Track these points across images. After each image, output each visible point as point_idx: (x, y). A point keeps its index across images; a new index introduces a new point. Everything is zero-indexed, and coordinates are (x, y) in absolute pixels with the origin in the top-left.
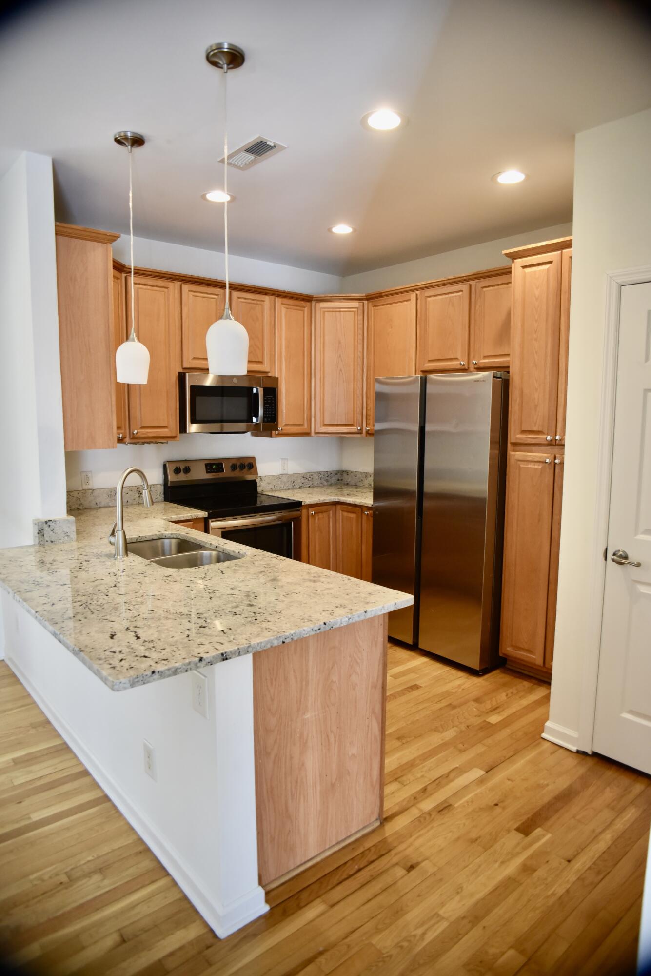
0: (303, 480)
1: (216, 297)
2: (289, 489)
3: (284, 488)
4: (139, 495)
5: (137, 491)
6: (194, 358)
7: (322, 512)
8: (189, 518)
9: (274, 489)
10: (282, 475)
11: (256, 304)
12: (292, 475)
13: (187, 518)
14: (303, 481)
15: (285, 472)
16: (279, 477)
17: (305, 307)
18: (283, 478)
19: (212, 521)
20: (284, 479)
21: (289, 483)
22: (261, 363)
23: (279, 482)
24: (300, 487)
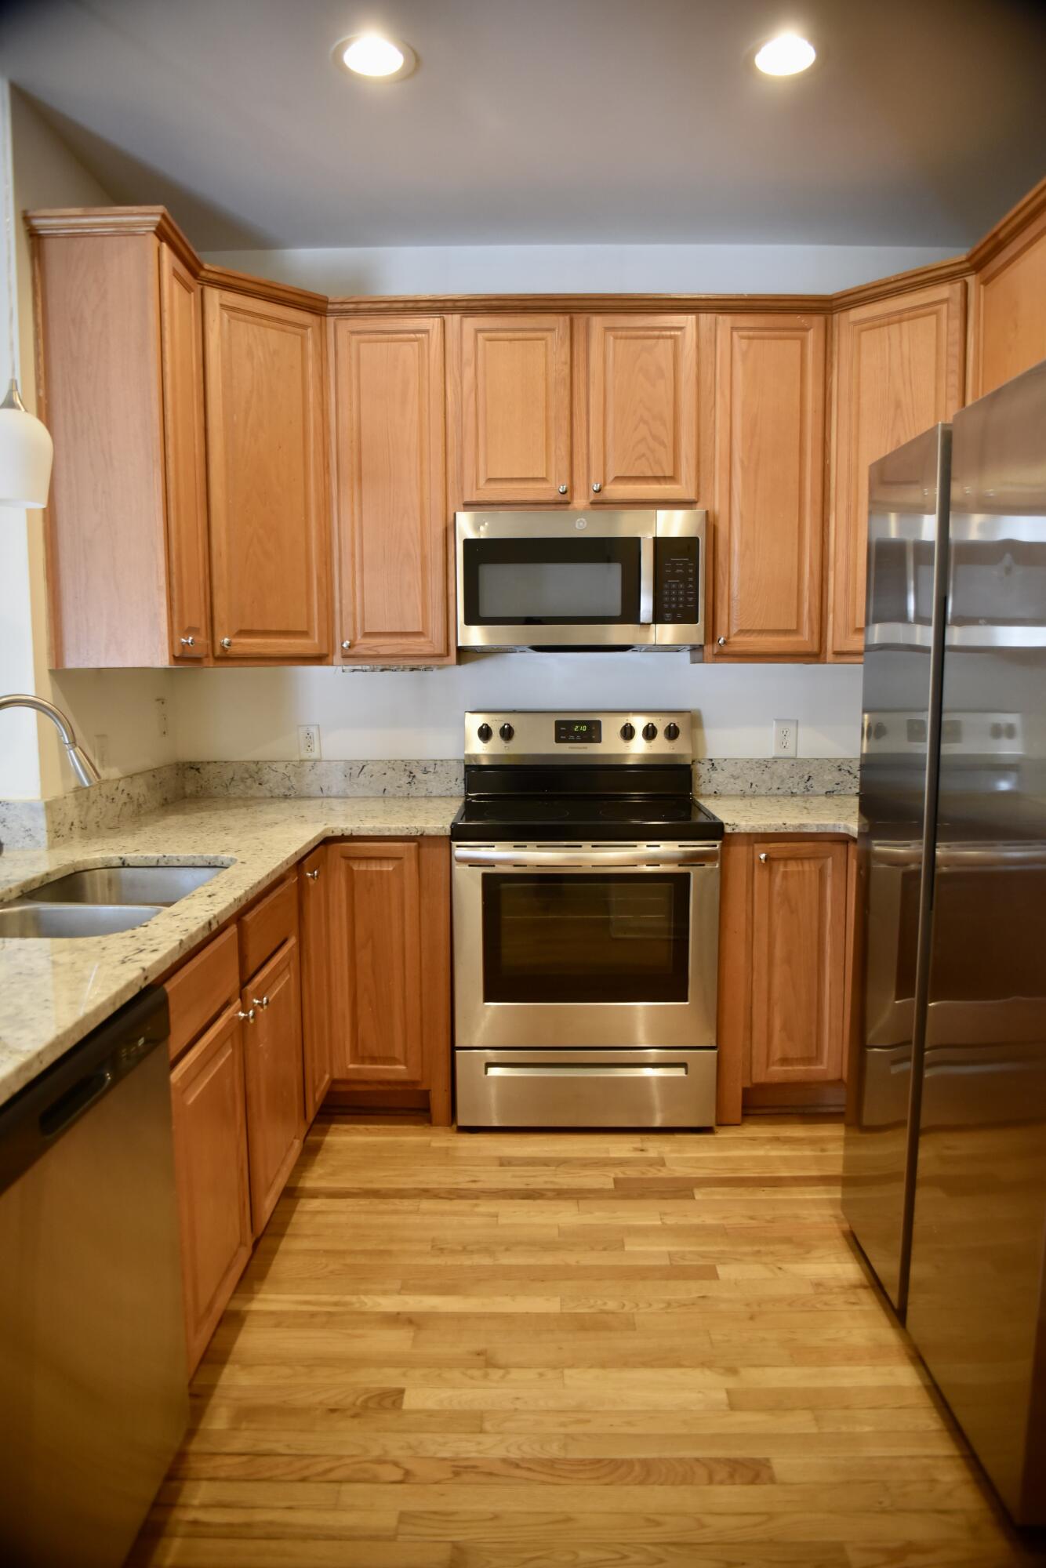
0: (837, 776)
1: (545, 334)
2: (793, 794)
3: (780, 792)
4: (410, 780)
5: (405, 770)
6: (490, 480)
7: (798, 858)
8: (403, 834)
9: (749, 791)
10: (775, 760)
11: (658, 338)
12: (807, 762)
13: (399, 833)
14: (838, 780)
15: (783, 753)
16: (765, 765)
17: (806, 330)
18: (775, 766)
19: (458, 846)
20: (781, 769)
21: (796, 779)
22: (672, 479)
23: (766, 777)
24: (829, 793)
